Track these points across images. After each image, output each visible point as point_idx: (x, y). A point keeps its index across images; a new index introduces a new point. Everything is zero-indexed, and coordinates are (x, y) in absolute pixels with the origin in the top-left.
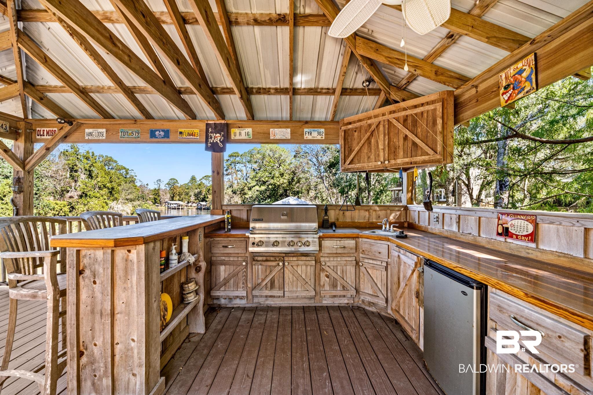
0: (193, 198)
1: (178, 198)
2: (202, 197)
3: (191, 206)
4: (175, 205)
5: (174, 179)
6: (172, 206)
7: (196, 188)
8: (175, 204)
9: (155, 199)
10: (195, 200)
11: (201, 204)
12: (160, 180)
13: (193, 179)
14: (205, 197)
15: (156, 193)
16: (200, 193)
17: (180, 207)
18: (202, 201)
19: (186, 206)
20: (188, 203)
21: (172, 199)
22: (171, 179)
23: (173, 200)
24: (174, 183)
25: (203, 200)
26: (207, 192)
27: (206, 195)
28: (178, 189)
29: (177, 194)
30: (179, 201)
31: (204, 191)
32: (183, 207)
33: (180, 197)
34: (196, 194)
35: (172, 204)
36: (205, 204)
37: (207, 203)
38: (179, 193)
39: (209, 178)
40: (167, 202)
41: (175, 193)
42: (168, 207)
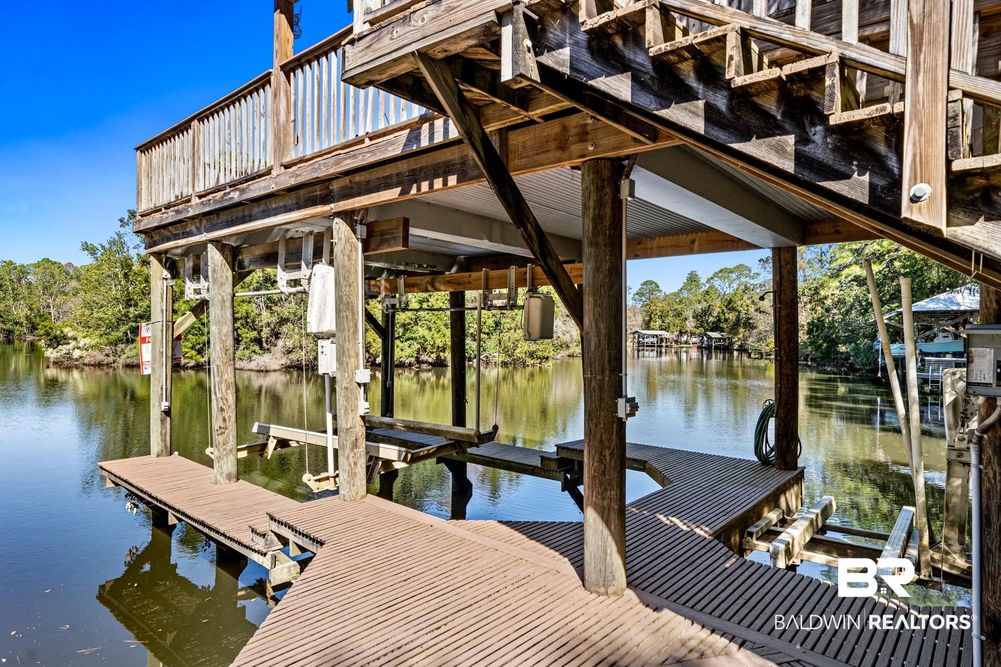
0: (690, 324)
1: (659, 323)
2: (711, 319)
4: (652, 340)
5: (652, 283)
6: (646, 340)
7: (699, 302)
8: (653, 336)
10: (697, 327)
11: (710, 338)
13: (693, 280)
14: (719, 320)
16: (706, 312)
17: (664, 344)
18: (713, 329)
19: (676, 342)
20: (681, 333)
21: (647, 325)
22: (645, 283)
23: (648, 327)
24: (651, 292)
25: (716, 327)
26: (724, 308)
27: (721, 315)
28: (659, 304)
29: (656, 314)
30: (662, 329)
31: (718, 305)
32: (669, 344)
33: (663, 322)
34: (697, 316)
35: (648, 336)
36: (721, 337)
37: (722, 335)
38: (662, 312)
39: (731, 275)
40: (637, 332)
41: (652, 313)
42: (639, 342)
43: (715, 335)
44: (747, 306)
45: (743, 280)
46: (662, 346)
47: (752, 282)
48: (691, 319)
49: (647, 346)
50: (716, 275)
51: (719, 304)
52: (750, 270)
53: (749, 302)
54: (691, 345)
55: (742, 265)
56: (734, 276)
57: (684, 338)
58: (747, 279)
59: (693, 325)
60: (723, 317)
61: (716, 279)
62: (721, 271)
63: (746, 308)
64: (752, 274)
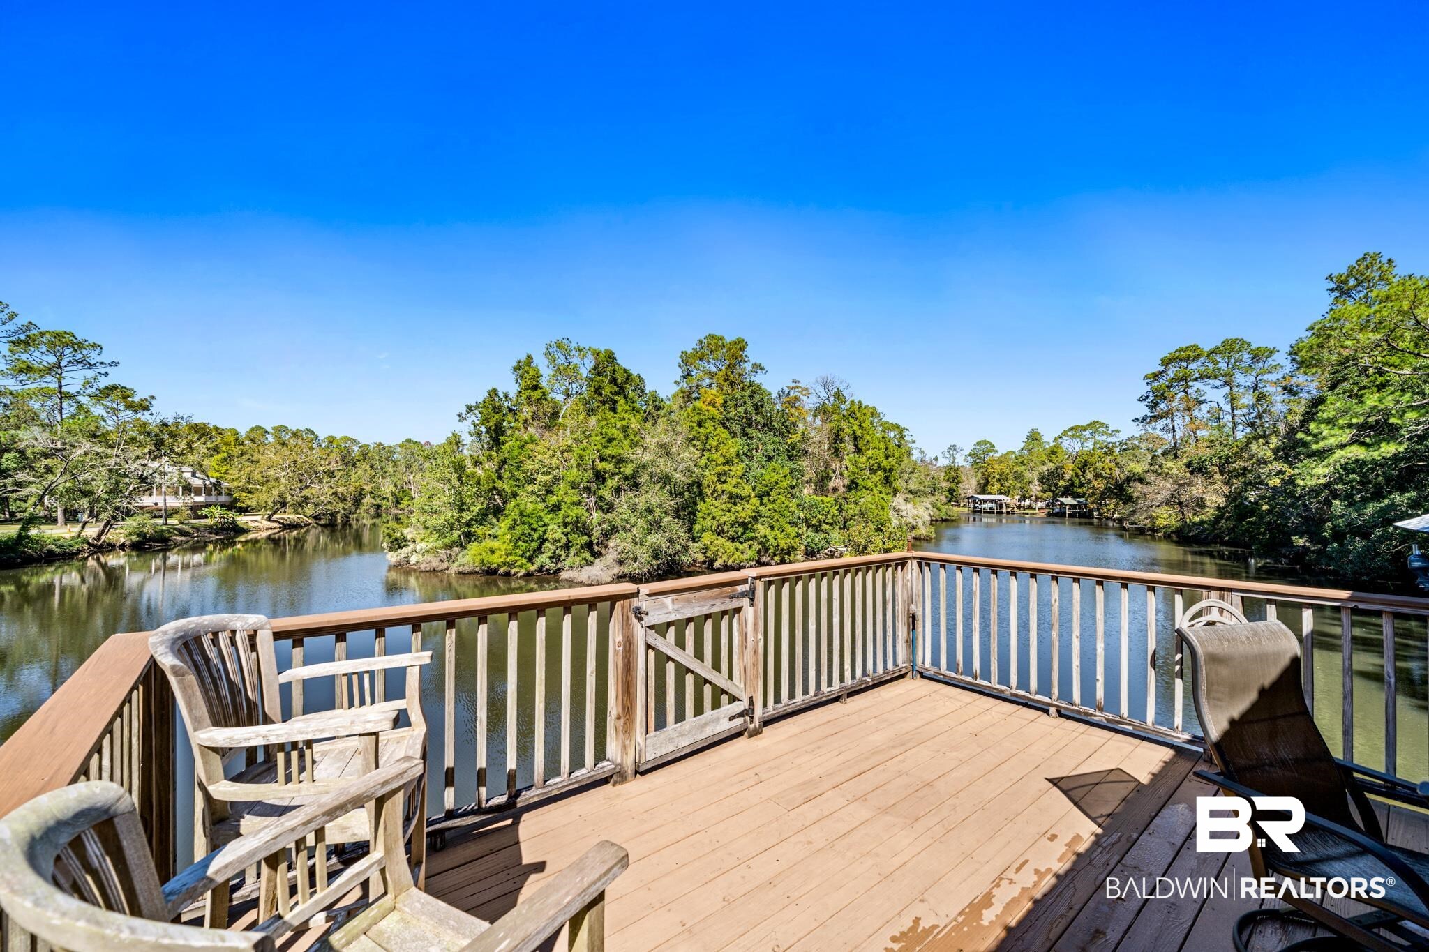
0: (1035, 488)
1: (997, 486)
2: (1061, 483)
3: (1030, 507)
4: (990, 505)
5: (986, 442)
6: (983, 506)
7: (1043, 463)
8: (992, 501)
9: (951, 491)
10: (1044, 491)
11: (1062, 504)
12: (954, 447)
13: (1034, 437)
14: (1072, 485)
15: (954, 475)
16: (1056, 473)
17: (1004, 510)
18: (1065, 494)
19: (1019, 507)
20: (1024, 498)
21: (984, 489)
22: (979, 444)
23: (983, 492)
24: (986, 453)
25: (1067, 491)
26: (1078, 471)
27: (1074, 478)
28: (996, 466)
29: (994, 477)
30: (1001, 494)
31: (1071, 468)
32: (1009, 510)
33: (1002, 485)
34: (1043, 478)
35: (985, 501)
36: (1075, 503)
37: (1079, 502)
38: (1001, 475)
39: (1084, 433)
40: (972, 497)
41: (989, 476)
42: (975, 507)
43: (1069, 500)
44: (1110, 469)
45: (1098, 438)
46: (1002, 513)
47: (1110, 440)
48: (1037, 483)
49: (985, 512)
50: (1065, 433)
51: (1071, 466)
52: (1107, 427)
53: (1112, 464)
54: (1037, 511)
55: (1097, 422)
56: (1087, 434)
57: (1027, 502)
58: (1104, 438)
59: (1039, 488)
60: (1077, 481)
61: (1065, 438)
62: (1071, 429)
63: (1109, 472)
64: (1110, 432)
